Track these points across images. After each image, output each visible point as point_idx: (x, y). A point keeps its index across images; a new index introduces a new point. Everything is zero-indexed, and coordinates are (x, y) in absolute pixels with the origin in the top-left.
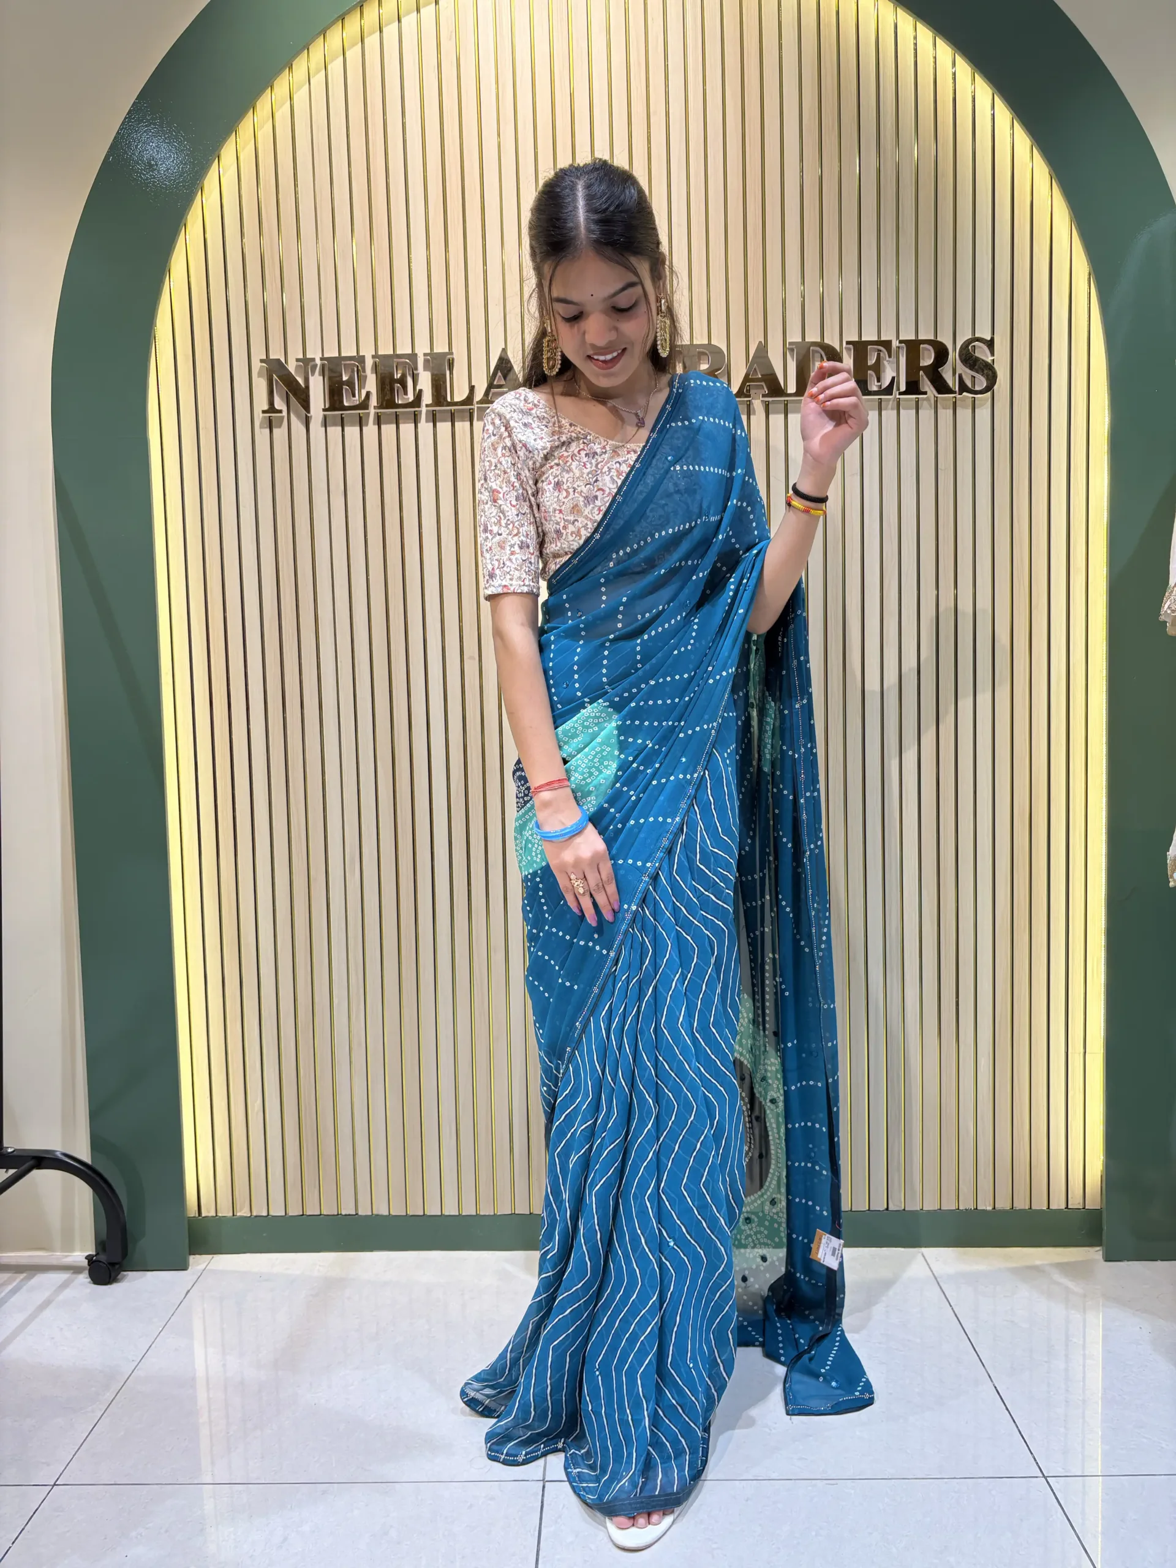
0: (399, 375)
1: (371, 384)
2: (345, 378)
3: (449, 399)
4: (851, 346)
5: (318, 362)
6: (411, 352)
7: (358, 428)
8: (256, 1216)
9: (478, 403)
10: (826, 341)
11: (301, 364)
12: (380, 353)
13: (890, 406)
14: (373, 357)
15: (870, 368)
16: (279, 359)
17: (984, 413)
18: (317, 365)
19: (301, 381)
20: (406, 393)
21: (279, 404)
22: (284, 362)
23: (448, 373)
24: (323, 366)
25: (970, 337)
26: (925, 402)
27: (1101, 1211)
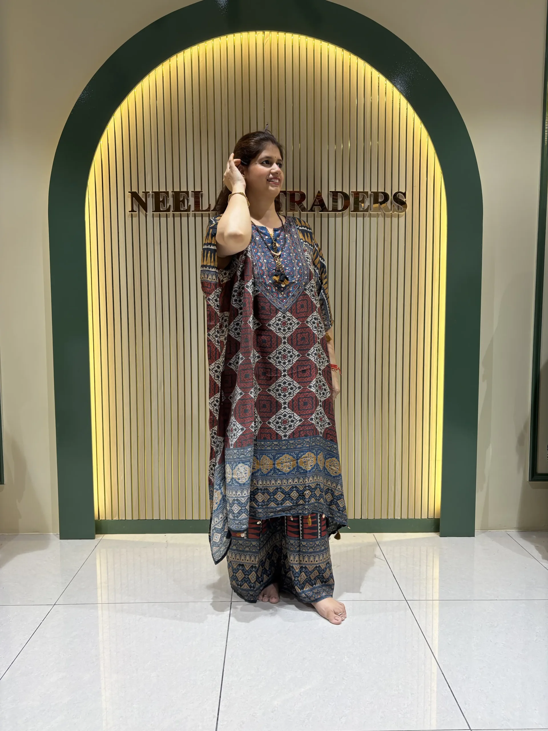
0: (182, 199)
1: (171, 202)
2: (161, 199)
3: (201, 209)
4: (353, 193)
5: (151, 192)
6: (186, 190)
7: (166, 218)
8: (121, 520)
9: (212, 211)
10: (344, 191)
11: (144, 194)
12: (175, 190)
13: (367, 216)
14: (172, 192)
15: (360, 202)
16: (136, 192)
17: (402, 220)
18: (150, 194)
19: (144, 200)
20: (184, 206)
21: (135, 208)
22: (137, 192)
23: (200, 198)
24: (153, 194)
25: (397, 191)
26: (380, 215)
27: (439, 520)
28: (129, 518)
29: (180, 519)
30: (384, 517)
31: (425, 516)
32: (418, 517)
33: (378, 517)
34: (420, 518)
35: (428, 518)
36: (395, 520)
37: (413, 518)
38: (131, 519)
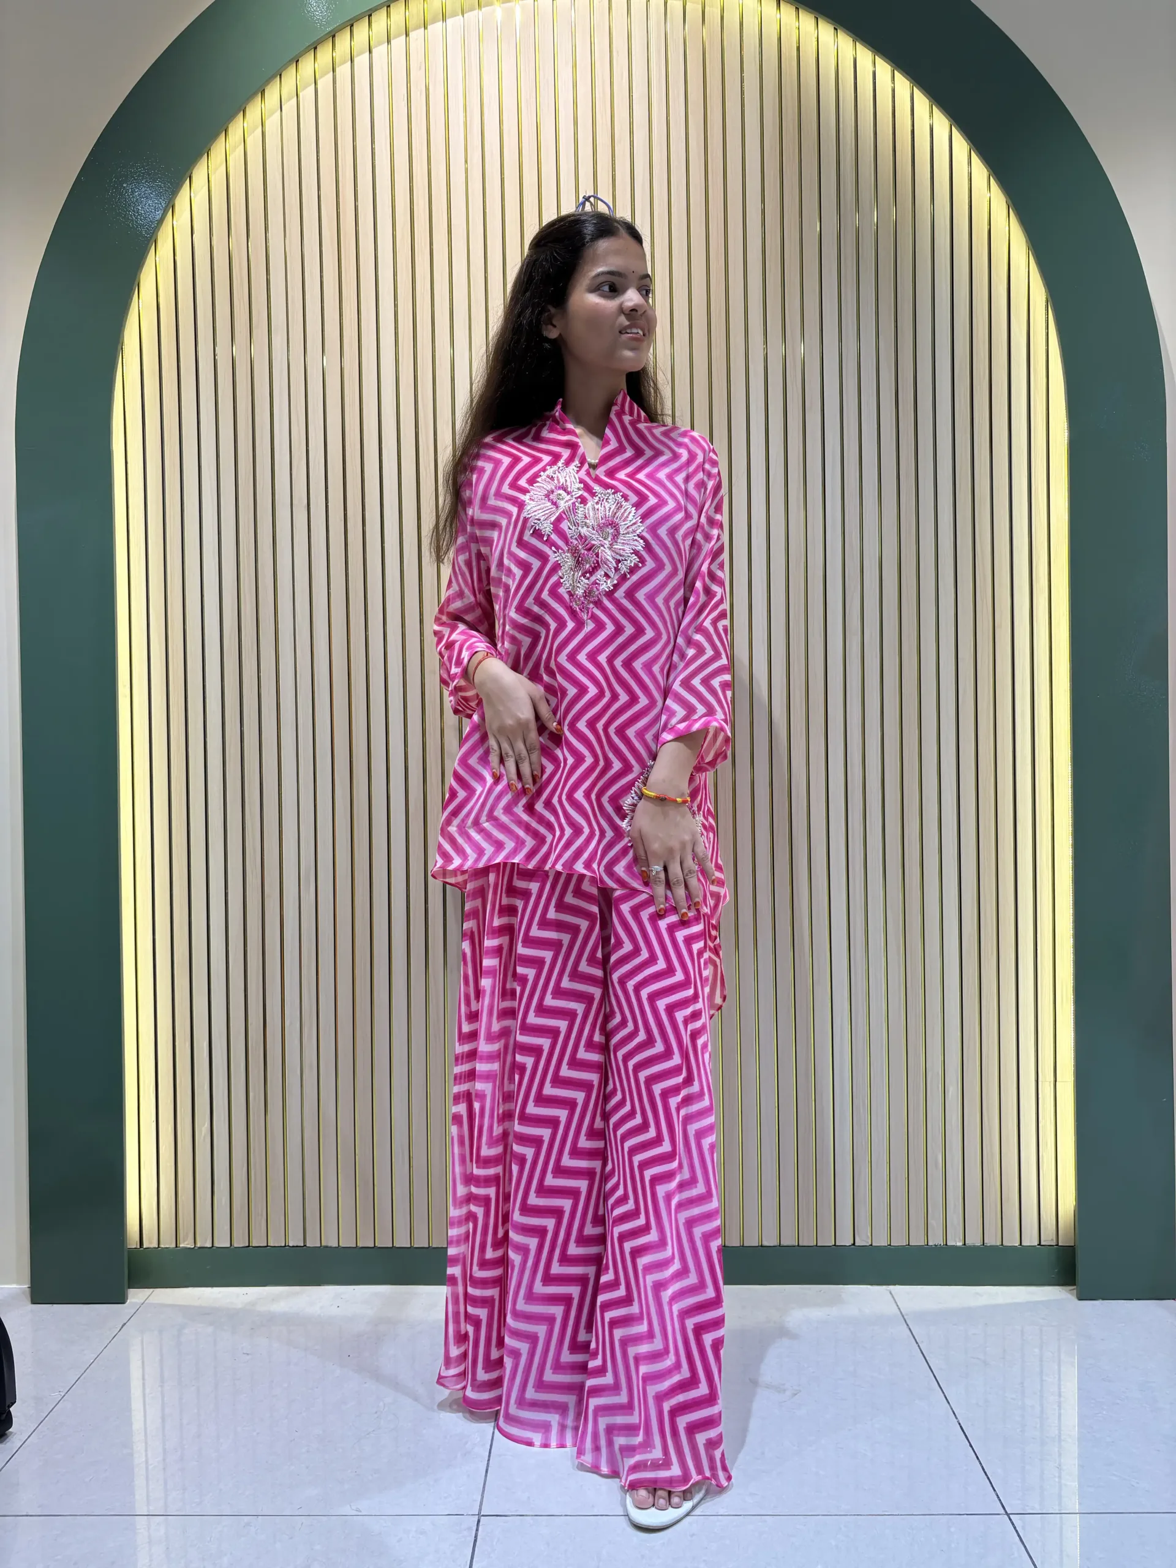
8: (200, 1248)
27: (1075, 1248)
28: (222, 1242)
29: (360, 1245)
30: (917, 1240)
31: (1030, 1240)
32: (1012, 1241)
33: (899, 1241)
34: (1017, 1244)
35: (1039, 1244)
36: (945, 1250)
37: (999, 1243)
38: (229, 1245)
